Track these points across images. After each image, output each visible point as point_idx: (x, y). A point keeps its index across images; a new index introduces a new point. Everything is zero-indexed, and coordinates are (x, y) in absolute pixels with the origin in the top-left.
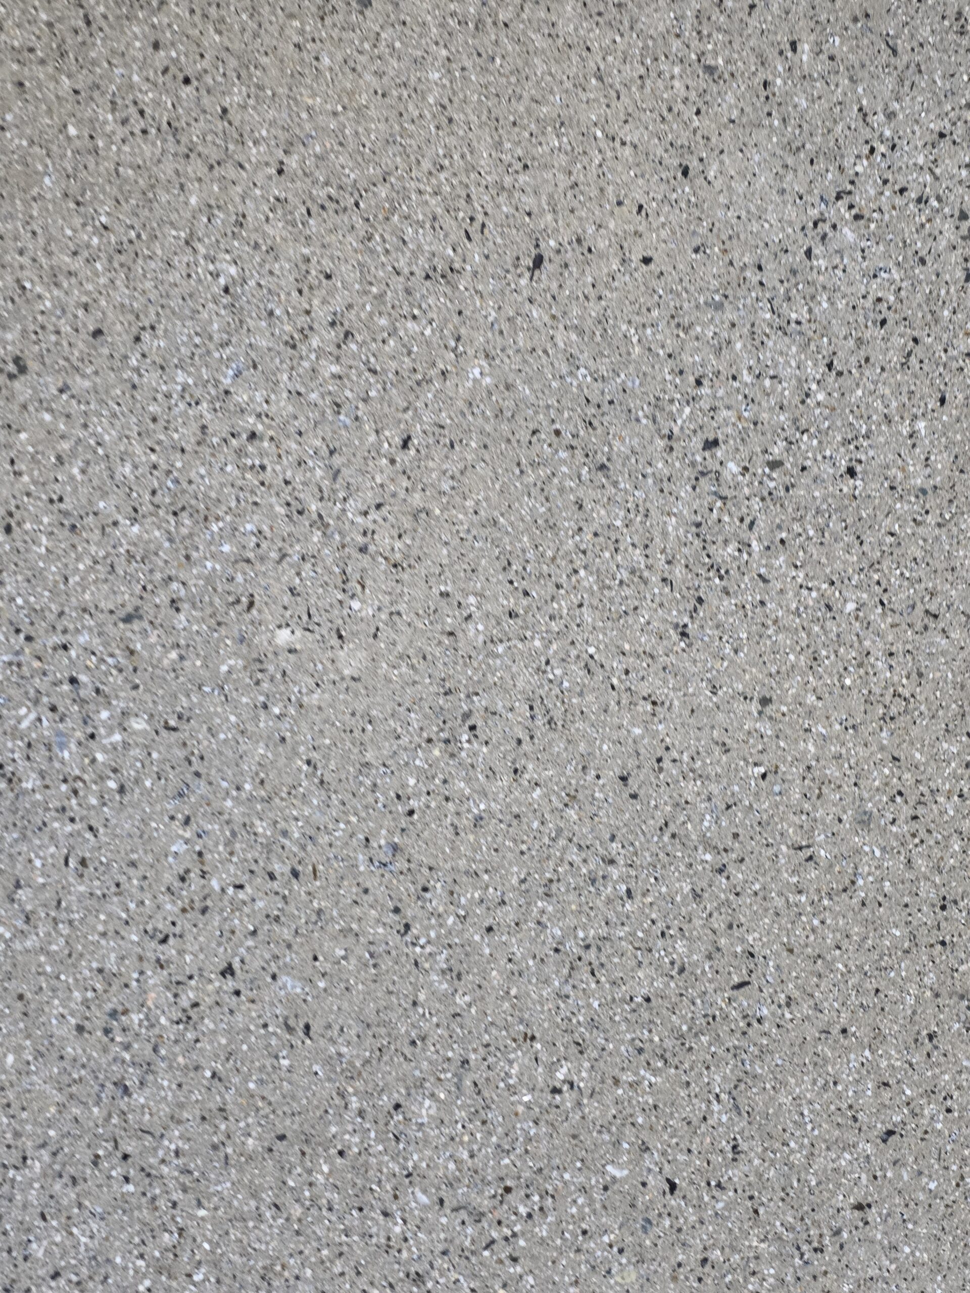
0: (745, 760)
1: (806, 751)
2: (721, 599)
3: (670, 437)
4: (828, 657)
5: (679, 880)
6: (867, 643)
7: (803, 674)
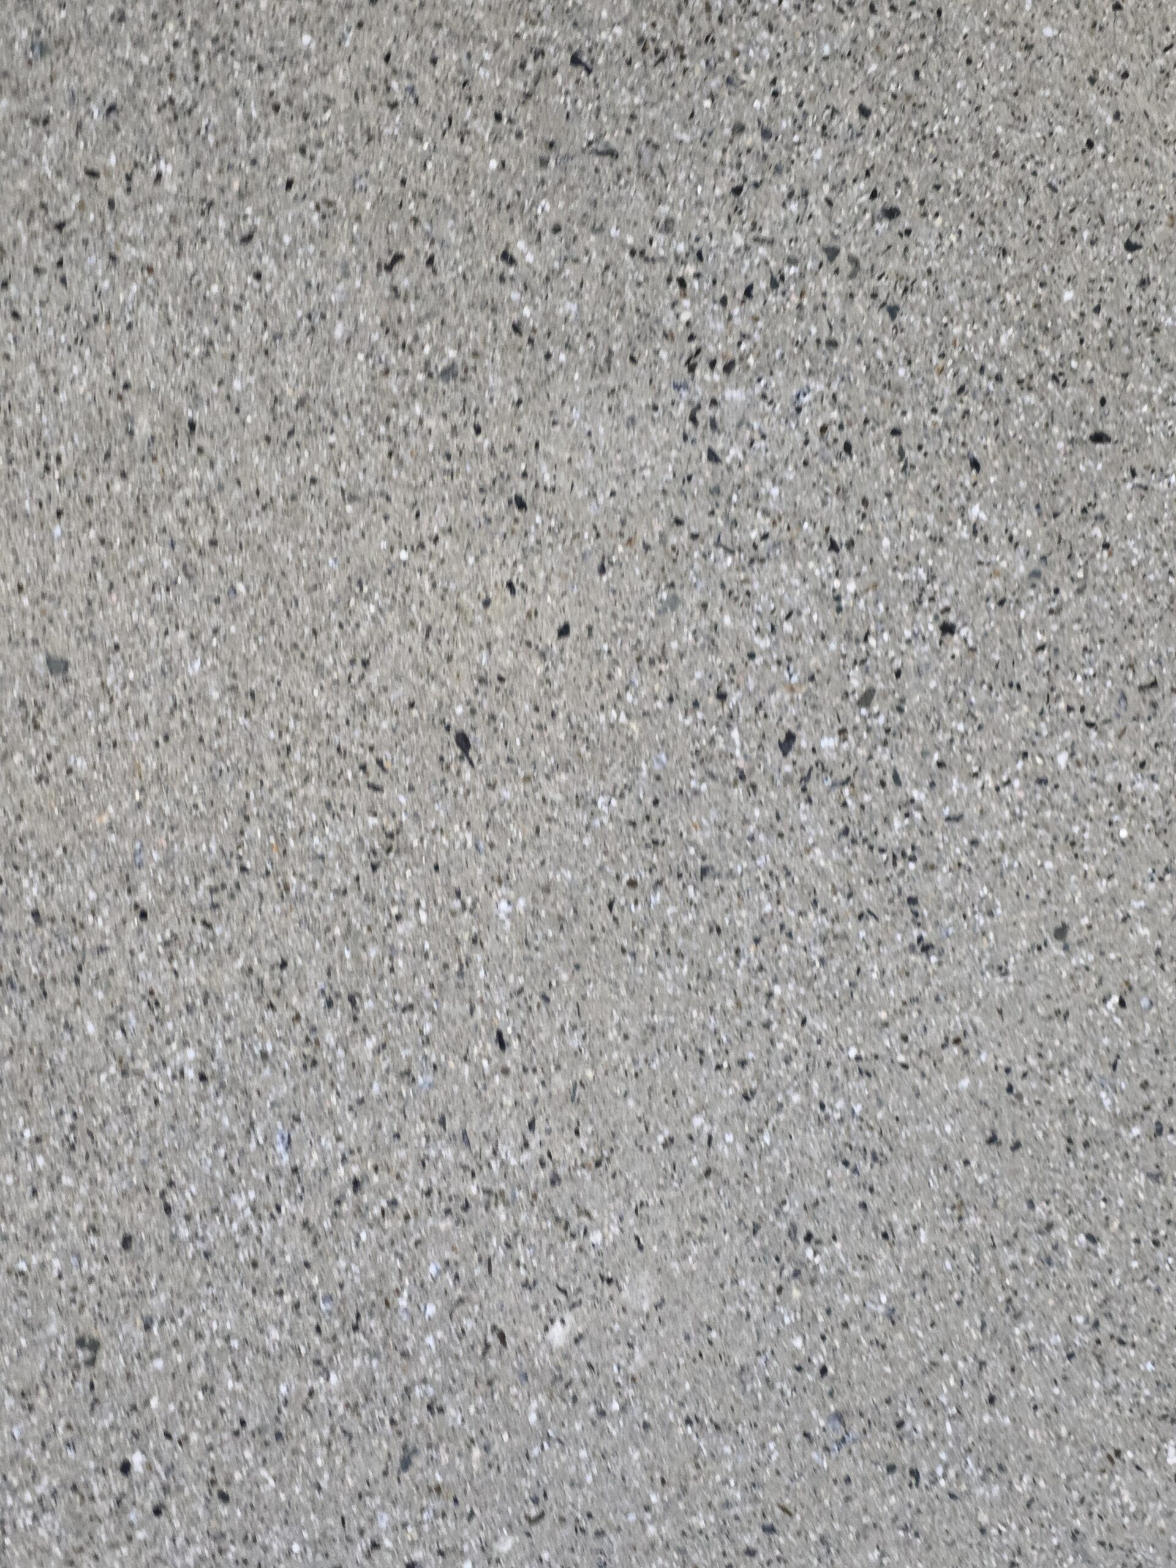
0: (1090, 1006)
1: (1142, 940)
2: (931, 880)
3: (742, 777)
4: (1084, 830)
5: (1127, 1180)
6: (1110, 778)
7: (1074, 870)
